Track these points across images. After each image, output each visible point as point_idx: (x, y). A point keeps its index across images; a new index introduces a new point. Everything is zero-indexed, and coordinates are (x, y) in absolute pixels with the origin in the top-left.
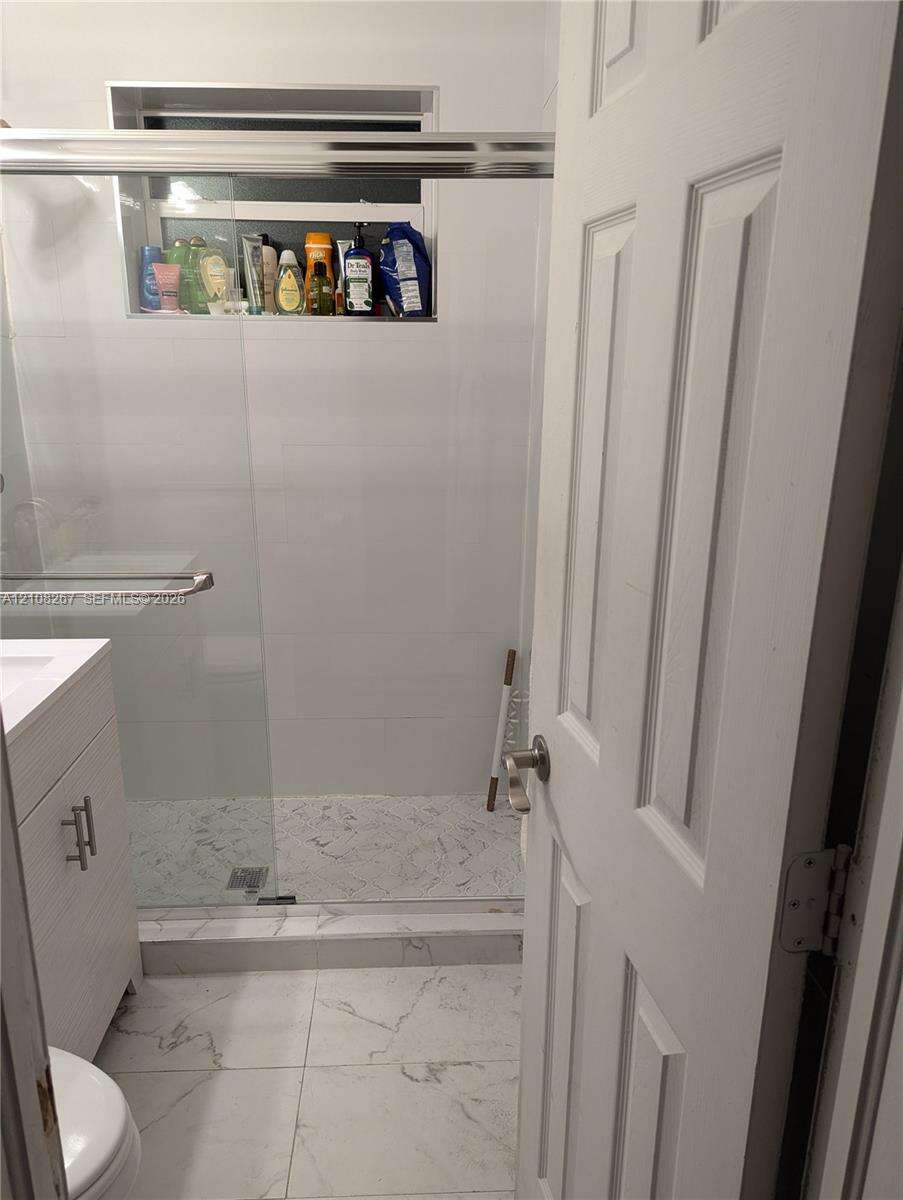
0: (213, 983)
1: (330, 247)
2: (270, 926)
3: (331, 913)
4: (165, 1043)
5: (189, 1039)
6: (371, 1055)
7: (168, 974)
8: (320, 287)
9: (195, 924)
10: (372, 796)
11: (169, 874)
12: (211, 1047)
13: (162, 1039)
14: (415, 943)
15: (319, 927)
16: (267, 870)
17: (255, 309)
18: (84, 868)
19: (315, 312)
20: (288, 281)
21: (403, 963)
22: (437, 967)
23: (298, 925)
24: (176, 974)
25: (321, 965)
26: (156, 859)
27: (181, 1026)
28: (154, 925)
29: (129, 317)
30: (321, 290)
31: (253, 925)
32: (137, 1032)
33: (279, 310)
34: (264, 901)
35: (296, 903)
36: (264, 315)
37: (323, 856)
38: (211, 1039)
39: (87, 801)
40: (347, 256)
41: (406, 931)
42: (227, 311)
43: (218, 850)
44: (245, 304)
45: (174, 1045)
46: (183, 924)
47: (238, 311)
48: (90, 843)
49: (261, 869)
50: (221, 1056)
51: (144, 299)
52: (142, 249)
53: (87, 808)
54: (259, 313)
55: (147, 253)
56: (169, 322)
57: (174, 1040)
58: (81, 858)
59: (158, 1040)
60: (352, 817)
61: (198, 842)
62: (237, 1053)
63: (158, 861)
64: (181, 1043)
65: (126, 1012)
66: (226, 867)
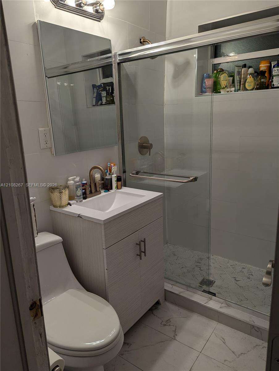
0: (184, 312)
1: (269, 65)
2: (204, 300)
3: (227, 304)
4: (163, 323)
5: (170, 325)
6: (225, 361)
7: (172, 303)
8: (261, 80)
9: (182, 290)
10: (263, 270)
11: (184, 272)
12: (175, 331)
13: (162, 321)
14: (256, 329)
15: (221, 307)
16: (215, 282)
17: (236, 90)
18: (141, 259)
19: (257, 89)
20: (250, 79)
21: (250, 334)
22: (264, 342)
23: (213, 304)
24: (174, 303)
25: (219, 321)
26: (182, 266)
27: (168, 321)
28: (171, 286)
29: (195, 96)
30: (261, 81)
31: (199, 298)
32: (157, 316)
33: (246, 89)
34: (204, 291)
35: (215, 296)
36: (239, 92)
37: (235, 284)
38: (176, 329)
39: (144, 239)
40: (274, 67)
41: (252, 322)
42: (228, 92)
43: (201, 270)
44: (233, 89)
45: (165, 325)
46: (178, 289)
47: (231, 91)
48: (144, 252)
49: (213, 281)
50: (177, 335)
51: (201, 90)
52: (204, 75)
53: (144, 242)
54: (238, 91)
55: (205, 76)
56: (208, 97)
57: (165, 324)
58: (140, 256)
59: (161, 321)
60: (252, 275)
61: (196, 266)
62: (182, 337)
63: (182, 268)
64: (167, 325)
65: (156, 309)
66: (202, 276)
